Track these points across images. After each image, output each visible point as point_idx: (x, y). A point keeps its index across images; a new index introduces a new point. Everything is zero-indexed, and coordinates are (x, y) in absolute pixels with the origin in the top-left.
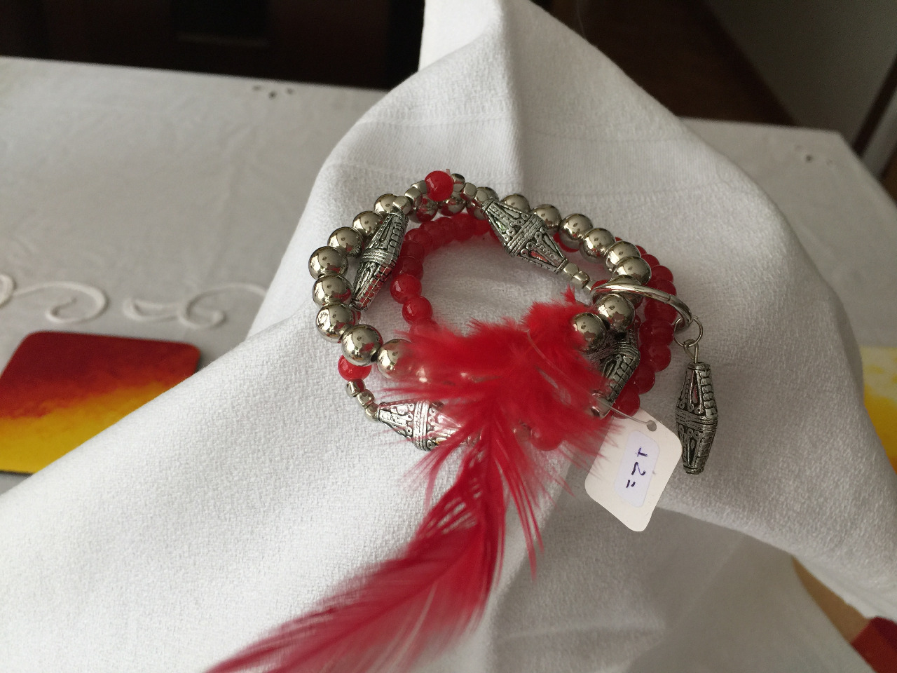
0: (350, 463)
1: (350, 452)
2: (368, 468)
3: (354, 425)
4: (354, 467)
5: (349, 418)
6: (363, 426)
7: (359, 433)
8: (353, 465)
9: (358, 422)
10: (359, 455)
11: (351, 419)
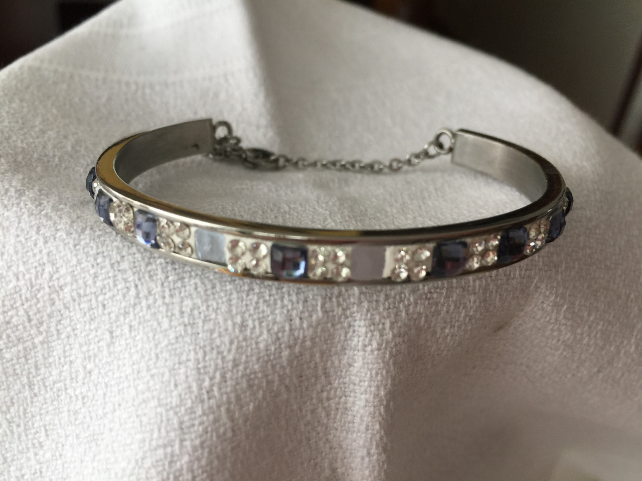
0: (35, 441)
1: (30, 423)
2: (63, 446)
3: (25, 380)
4: (41, 447)
5: (14, 370)
6: (39, 378)
7: (36, 391)
8: (40, 443)
9: (30, 373)
10: (45, 426)
11: (18, 371)
